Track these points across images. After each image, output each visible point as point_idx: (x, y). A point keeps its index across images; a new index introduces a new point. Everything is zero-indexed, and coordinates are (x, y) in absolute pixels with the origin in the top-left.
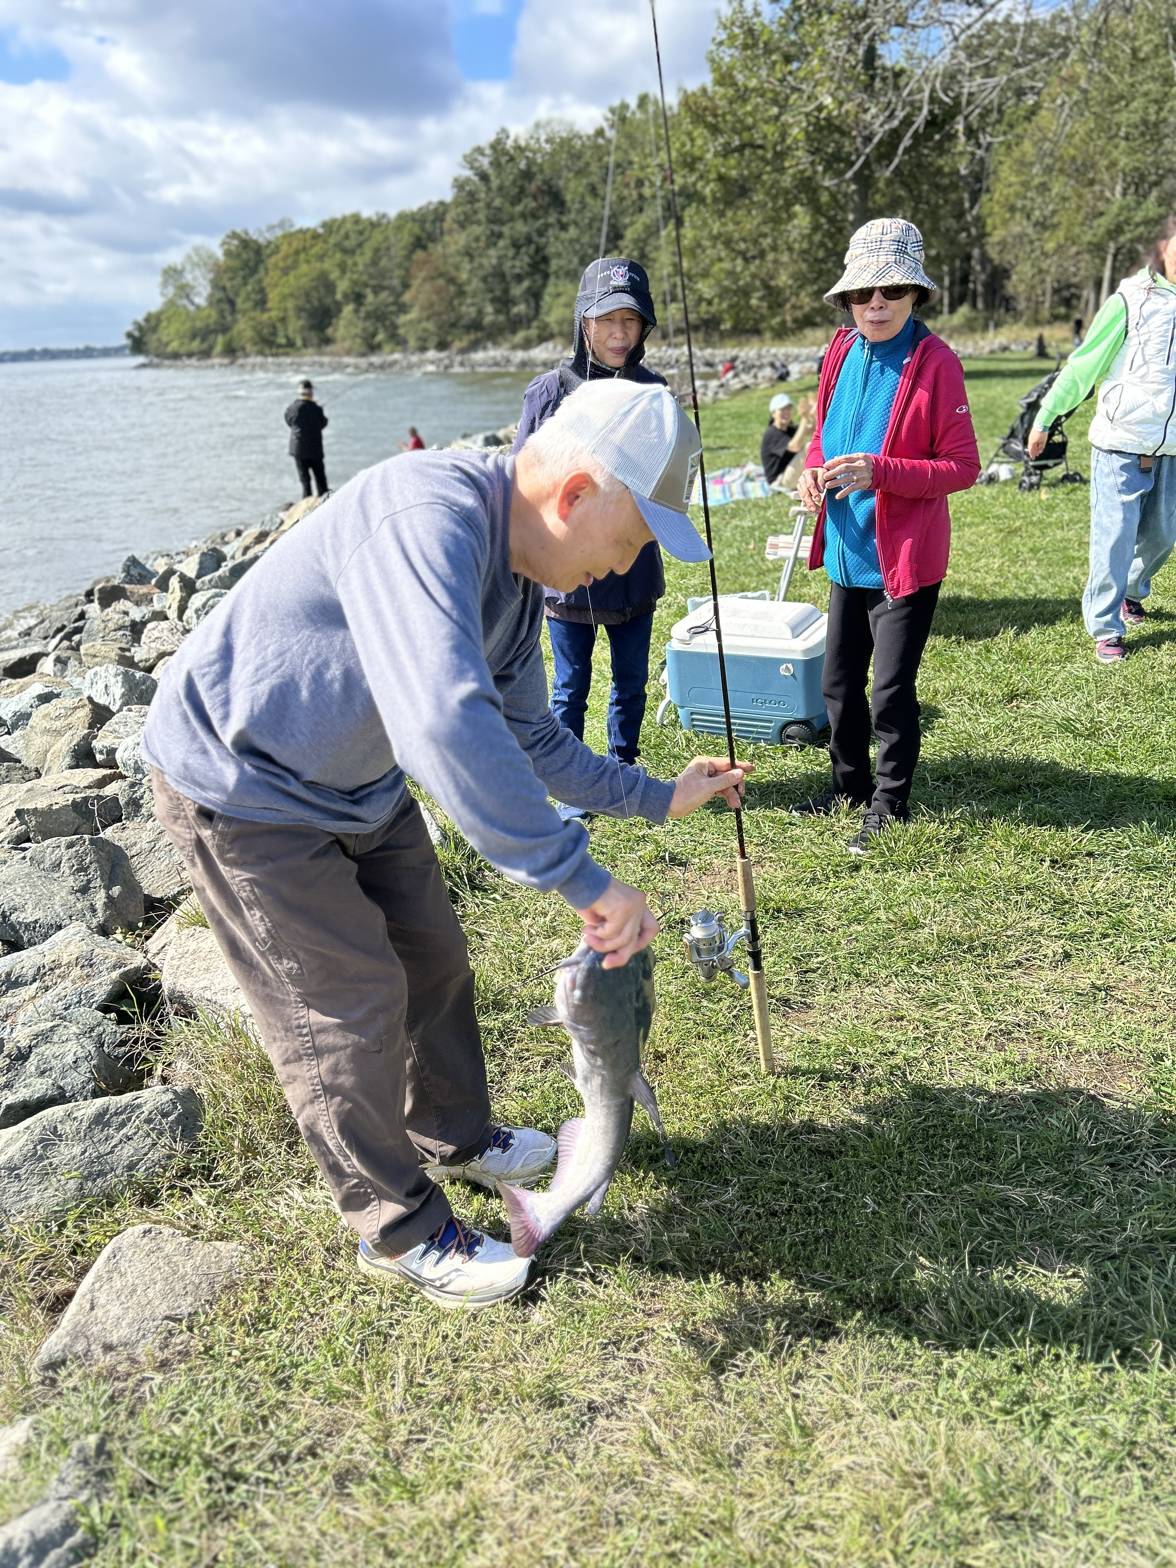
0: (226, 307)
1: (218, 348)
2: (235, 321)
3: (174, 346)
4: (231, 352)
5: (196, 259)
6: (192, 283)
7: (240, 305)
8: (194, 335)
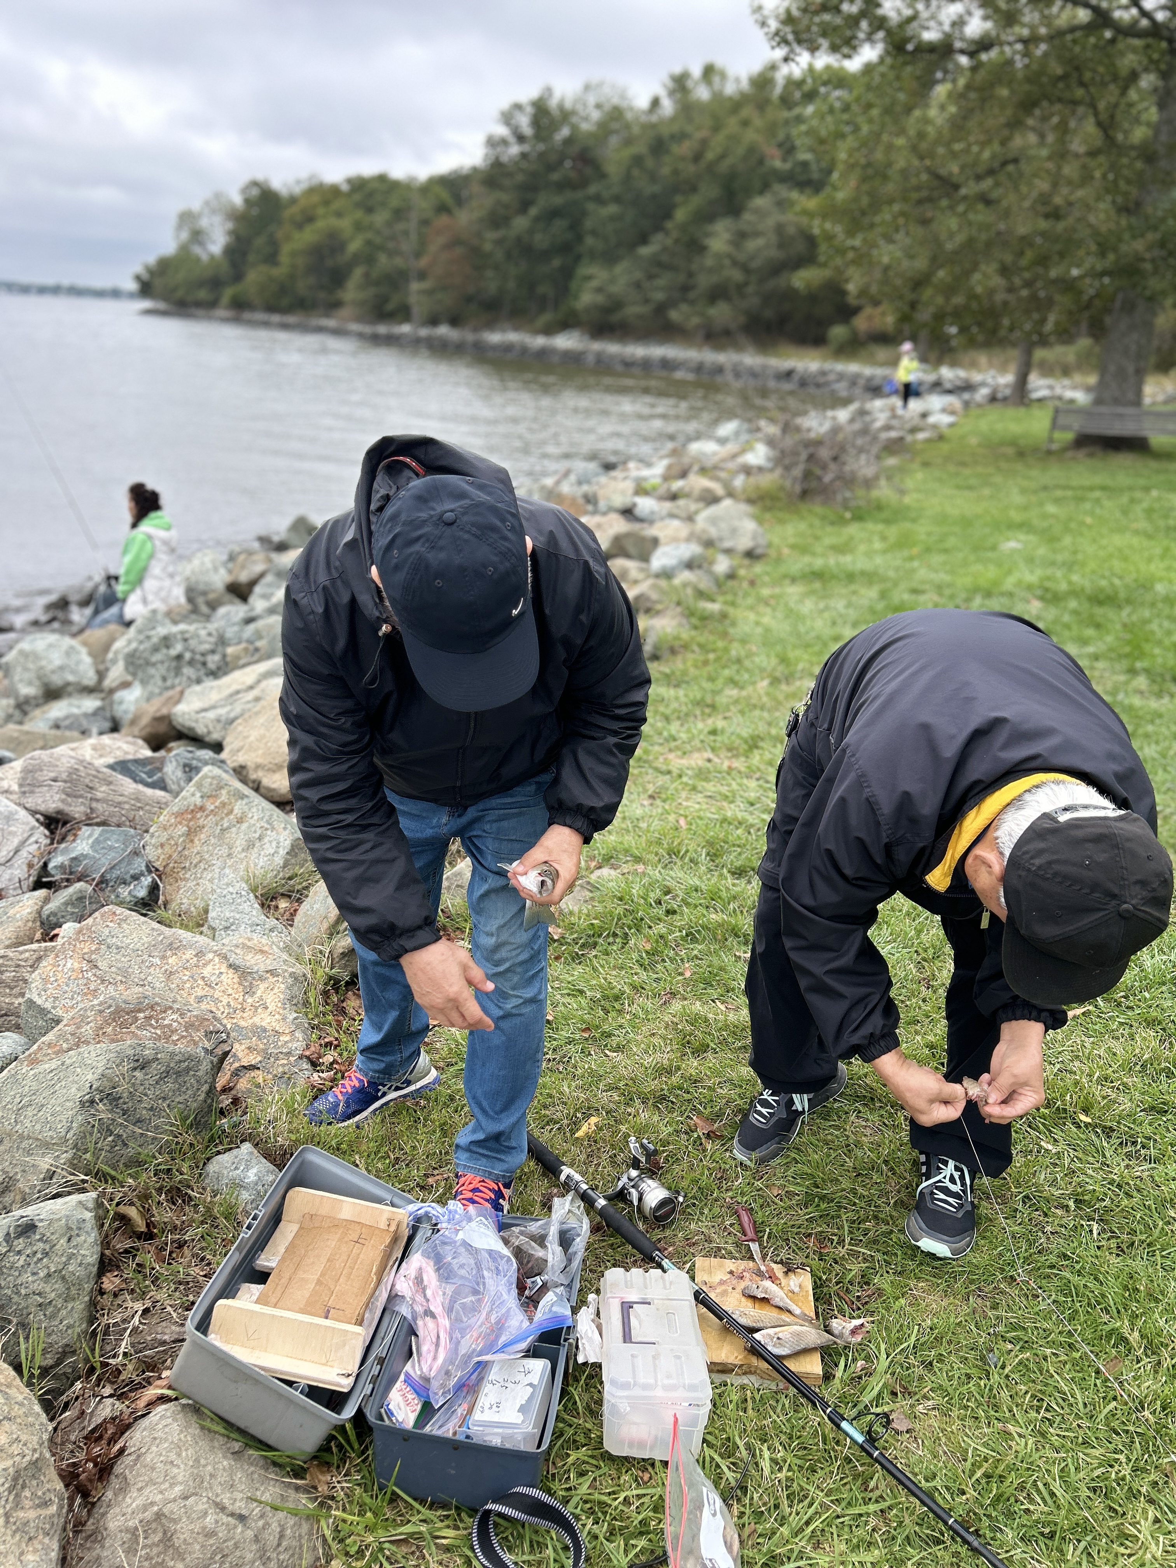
0: (239, 258)
1: (225, 301)
2: (245, 273)
4: (239, 305)
5: (214, 205)
6: (207, 229)
7: (251, 258)
8: (201, 283)
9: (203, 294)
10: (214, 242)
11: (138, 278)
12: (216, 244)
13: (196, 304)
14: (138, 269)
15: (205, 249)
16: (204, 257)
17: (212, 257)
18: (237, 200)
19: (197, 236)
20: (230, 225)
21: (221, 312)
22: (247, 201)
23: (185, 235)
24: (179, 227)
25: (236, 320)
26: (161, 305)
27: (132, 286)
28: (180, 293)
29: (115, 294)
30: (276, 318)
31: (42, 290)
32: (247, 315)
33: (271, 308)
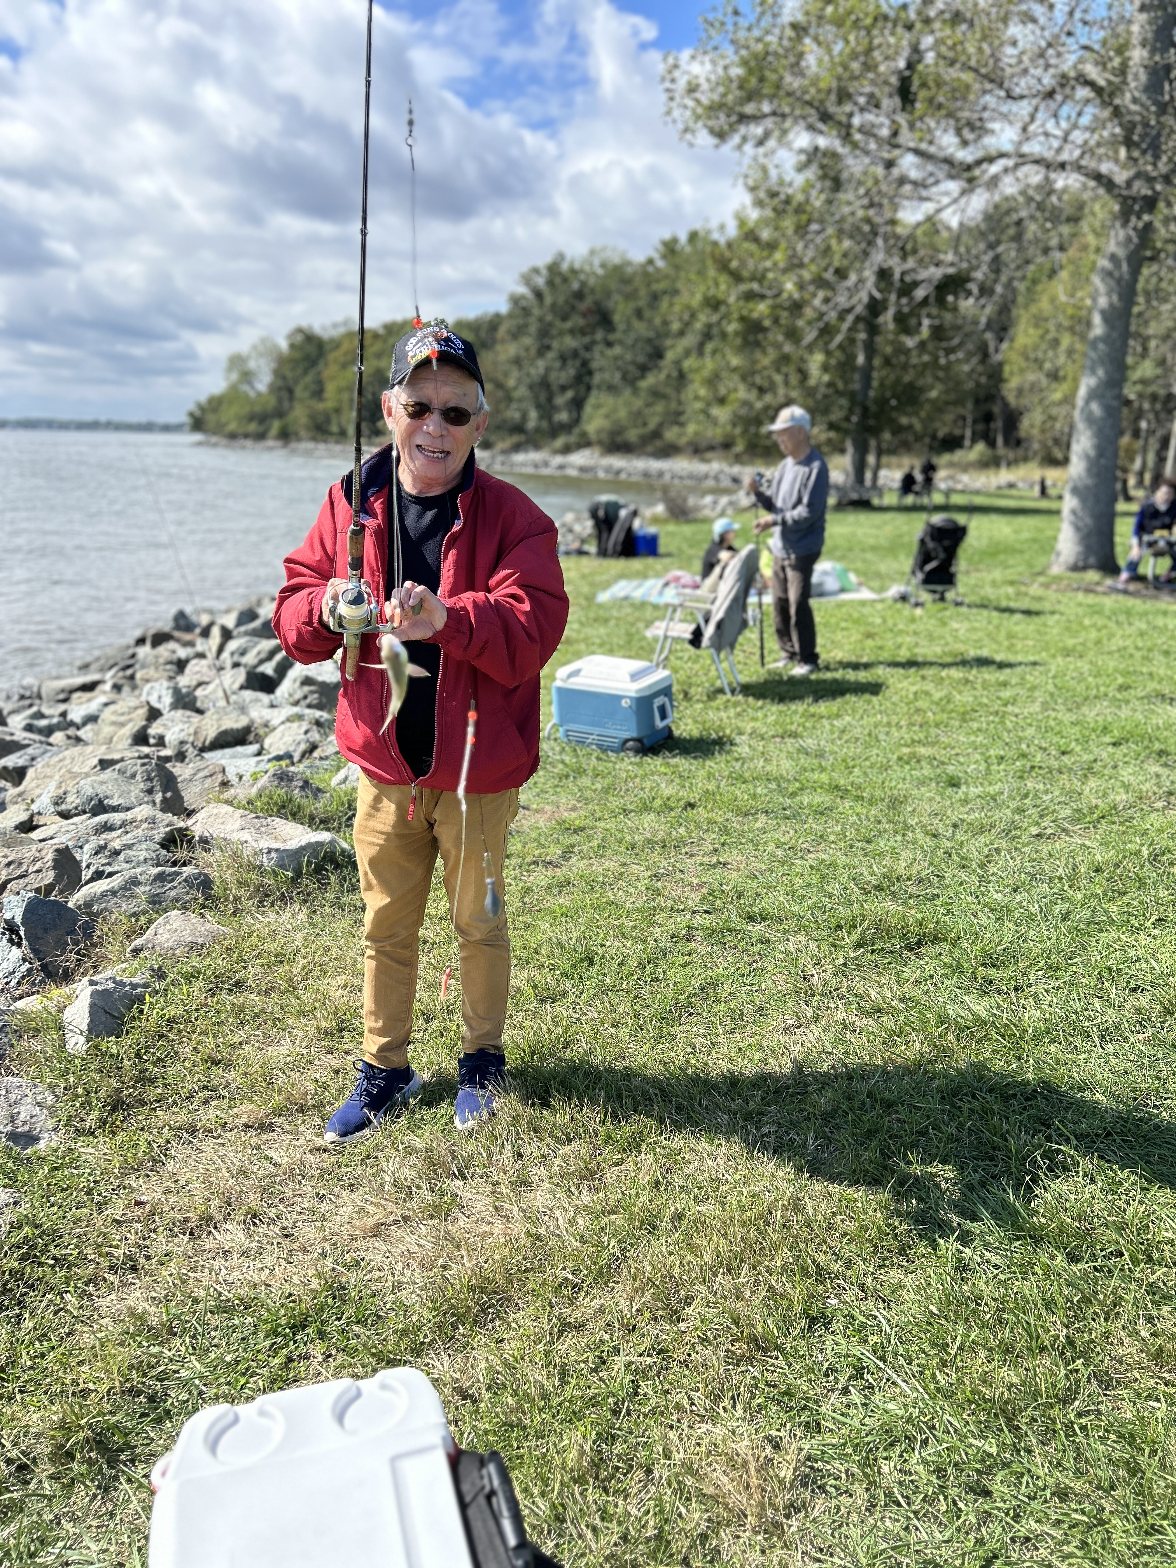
0: (285, 394)
2: (291, 408)
3: (232, 427)
4: (285, 436)
7: (298, 394)
8: (251, 418)
9: (252, 427)
10: (260, 381)
12: (263, 383)
13: (246, 436)
14: (191, 406)
15: (253, 387)
16: (252, 394)
18: (284, 345)
19: (247, 376)
20: (273, 365)
21: (270, 443)
22: (292, 346)
23: (234, 376)
24: (230, 369)
26: (212, 438)
27: (185, 421)
29: (171, 427)
32: (293, 444)
33: (315, 438)
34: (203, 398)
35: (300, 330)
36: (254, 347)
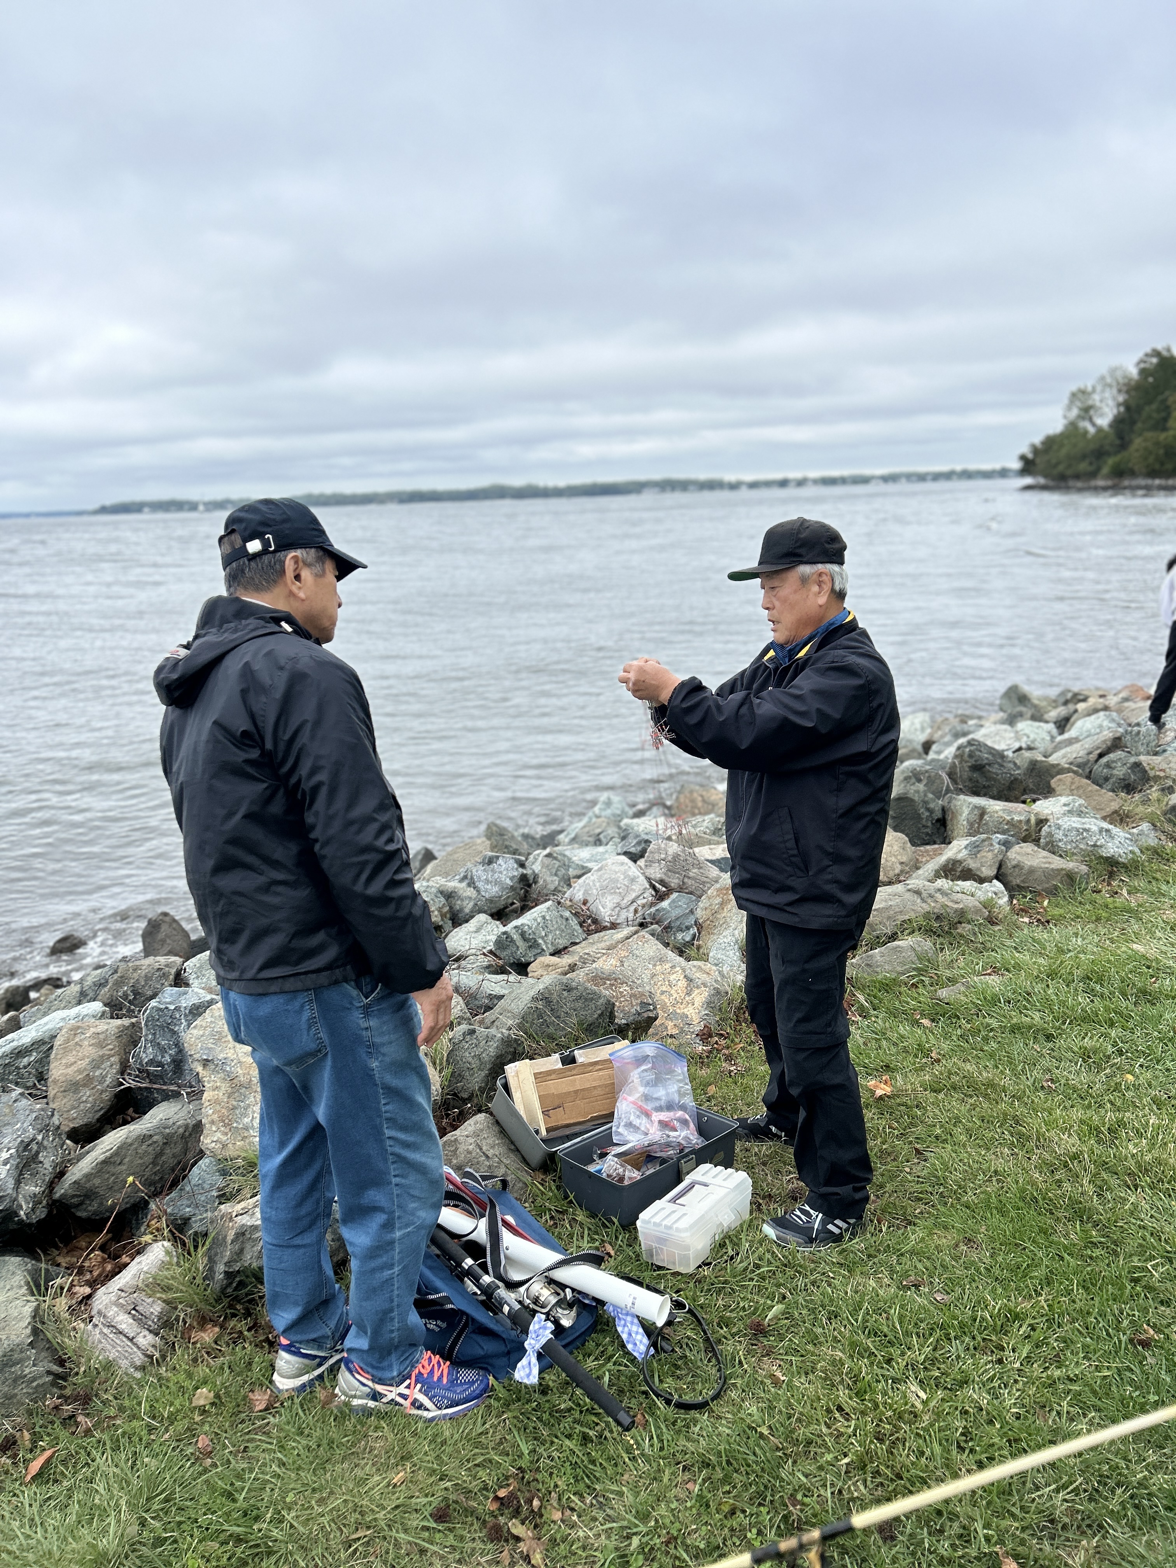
0: (1125, 428)
1: (1105, 470)
2: (1130, 441)
3: (1063, 467)
4: (1118, 474)
5: (1109, 380)
6: (1098, 404)
7: (1139, 425)
8: (1084, 457)
9: (1083, 466)
10: (1102, 415)
11: (1023, 458)
12: (1104, 419)
13: (1077, 477)
14: (1025, 450)
15: (1094, 425)
16: (1091, 430)
17: (1100, 430)
18: (1133, 372)
19: (1087, 411)
20: (1121, 398)
21: (1101, 483)
22: (1143, 372)
23: (1075, 412)
24: (1069, 408)
25: (1115, 489)
26: (1042, 481)
27: (1016, 465)
28: (1061, 468)
29: (1003, 473)
30: (1157, 482)
31: (937, 477)
32: (1126, 483)
33: (1153, 474)
34: (1037, 440)
35: (1156, 353)
36: (1102, 378)
